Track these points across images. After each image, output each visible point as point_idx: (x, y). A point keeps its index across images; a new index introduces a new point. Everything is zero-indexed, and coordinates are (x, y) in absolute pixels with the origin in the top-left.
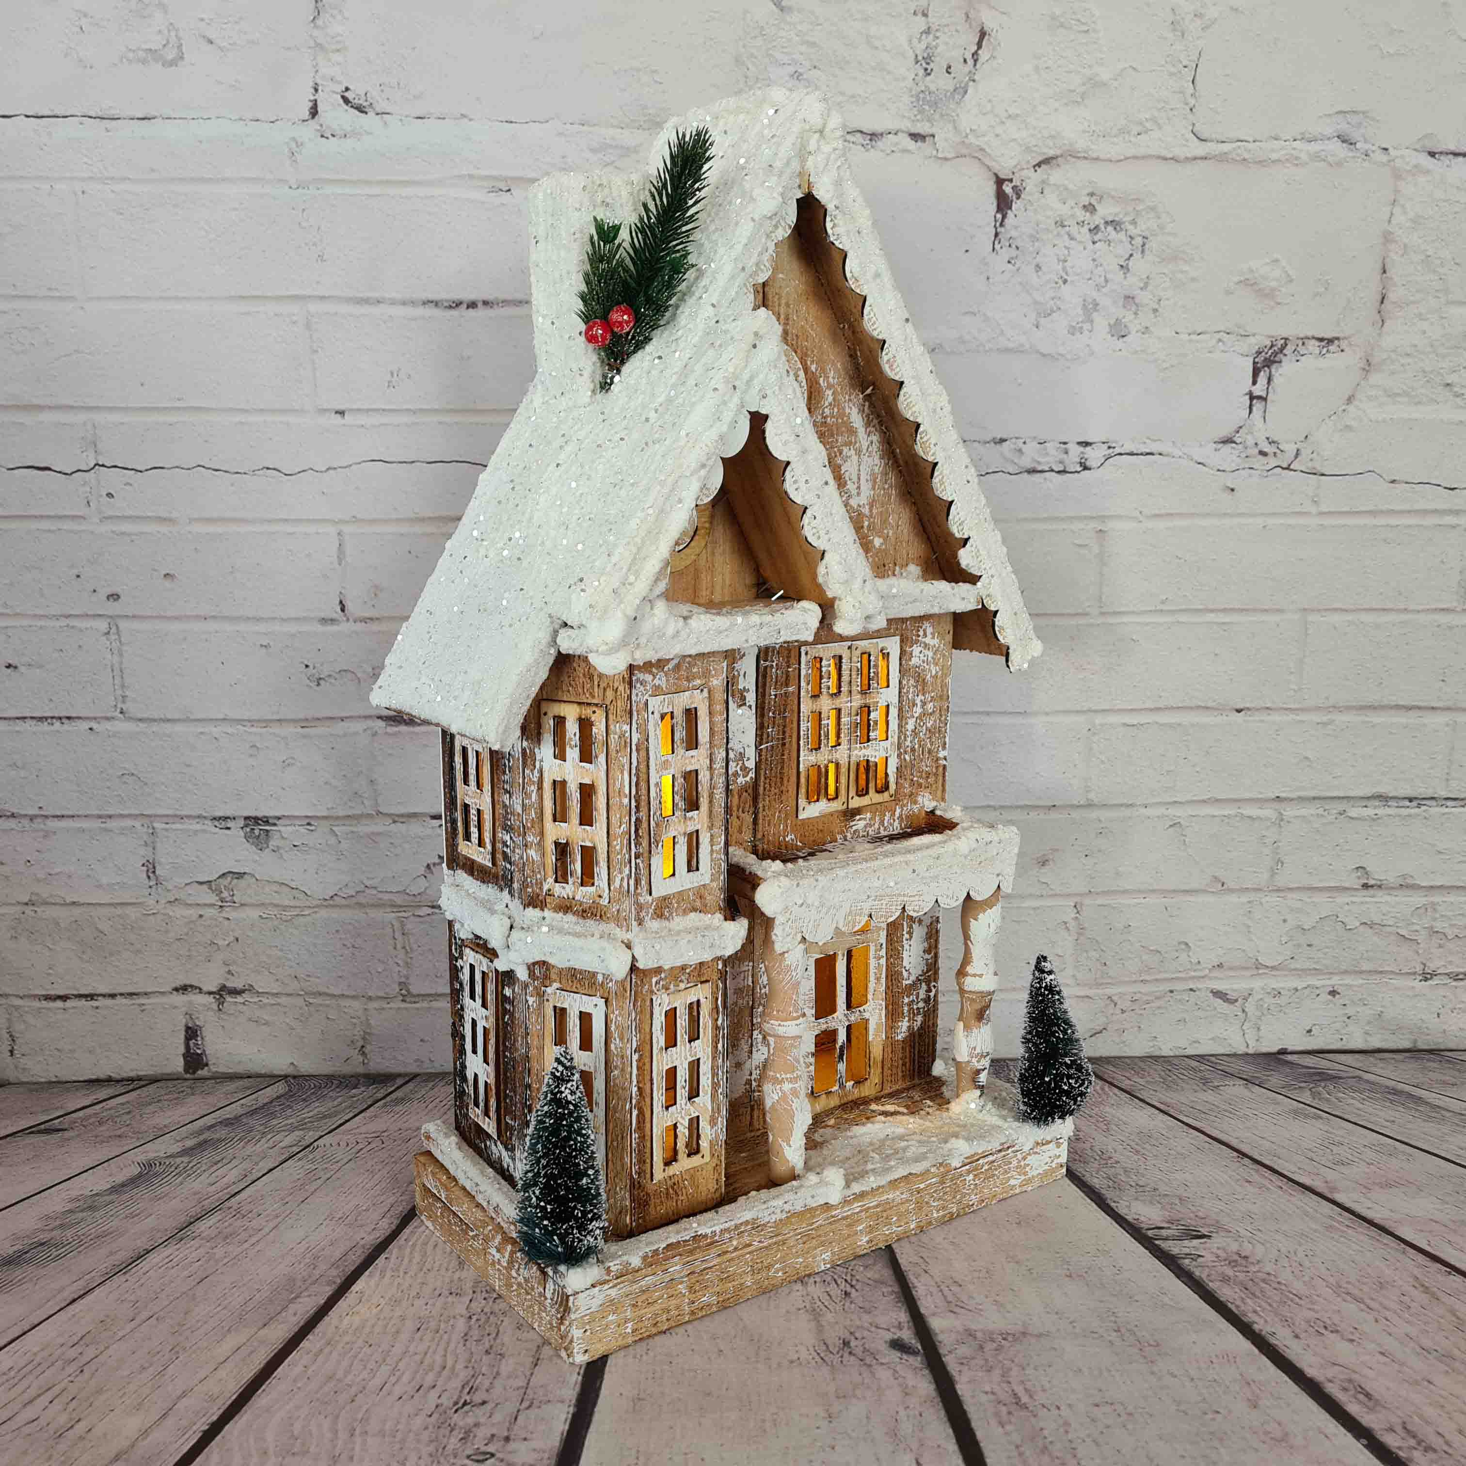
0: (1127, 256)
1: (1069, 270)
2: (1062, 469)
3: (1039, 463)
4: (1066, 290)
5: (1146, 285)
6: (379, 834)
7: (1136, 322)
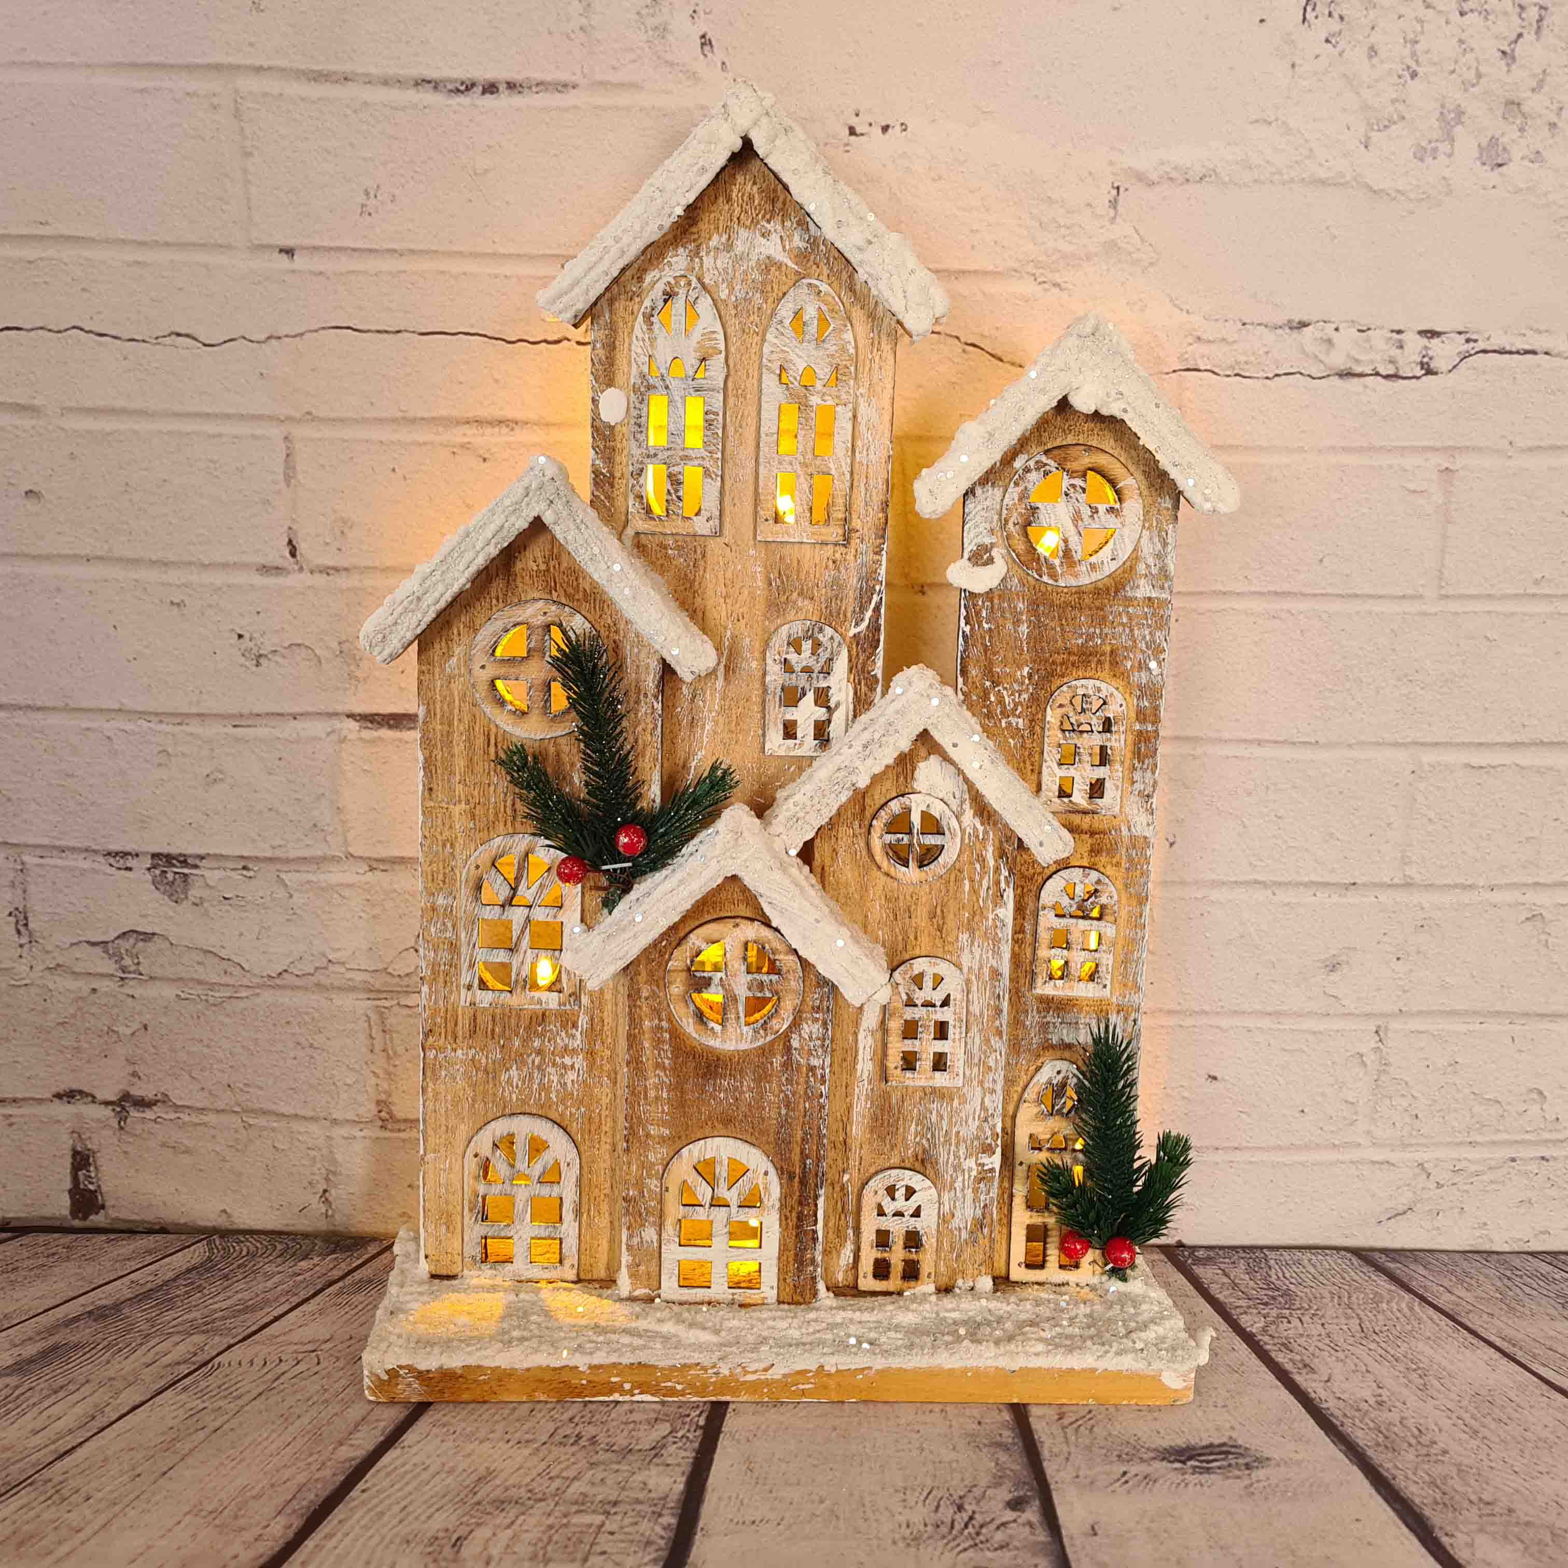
0: (1514, 36)
1: (1423, 58)
2: (1391, 371)
3: (1357, 361)
4: (1414, 86)
5: (1541, 84)
6: (350, 886)
7: (1523, 142)
